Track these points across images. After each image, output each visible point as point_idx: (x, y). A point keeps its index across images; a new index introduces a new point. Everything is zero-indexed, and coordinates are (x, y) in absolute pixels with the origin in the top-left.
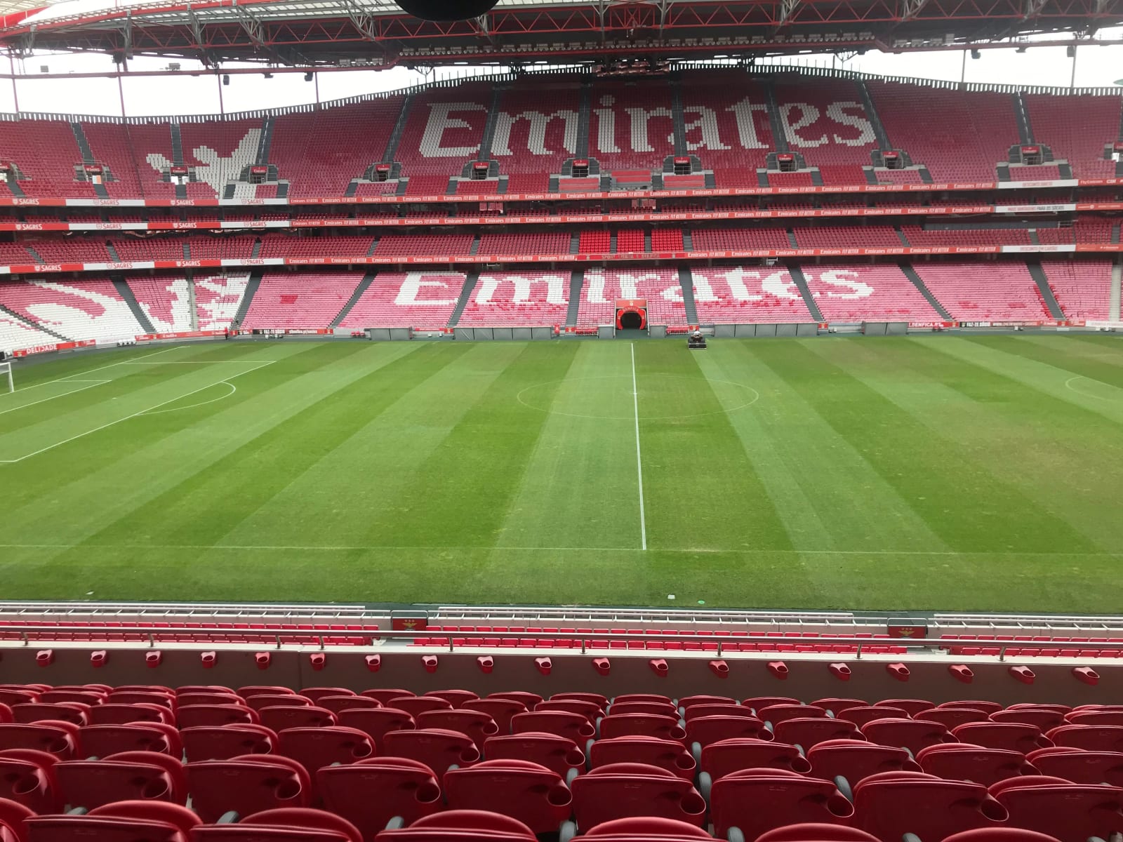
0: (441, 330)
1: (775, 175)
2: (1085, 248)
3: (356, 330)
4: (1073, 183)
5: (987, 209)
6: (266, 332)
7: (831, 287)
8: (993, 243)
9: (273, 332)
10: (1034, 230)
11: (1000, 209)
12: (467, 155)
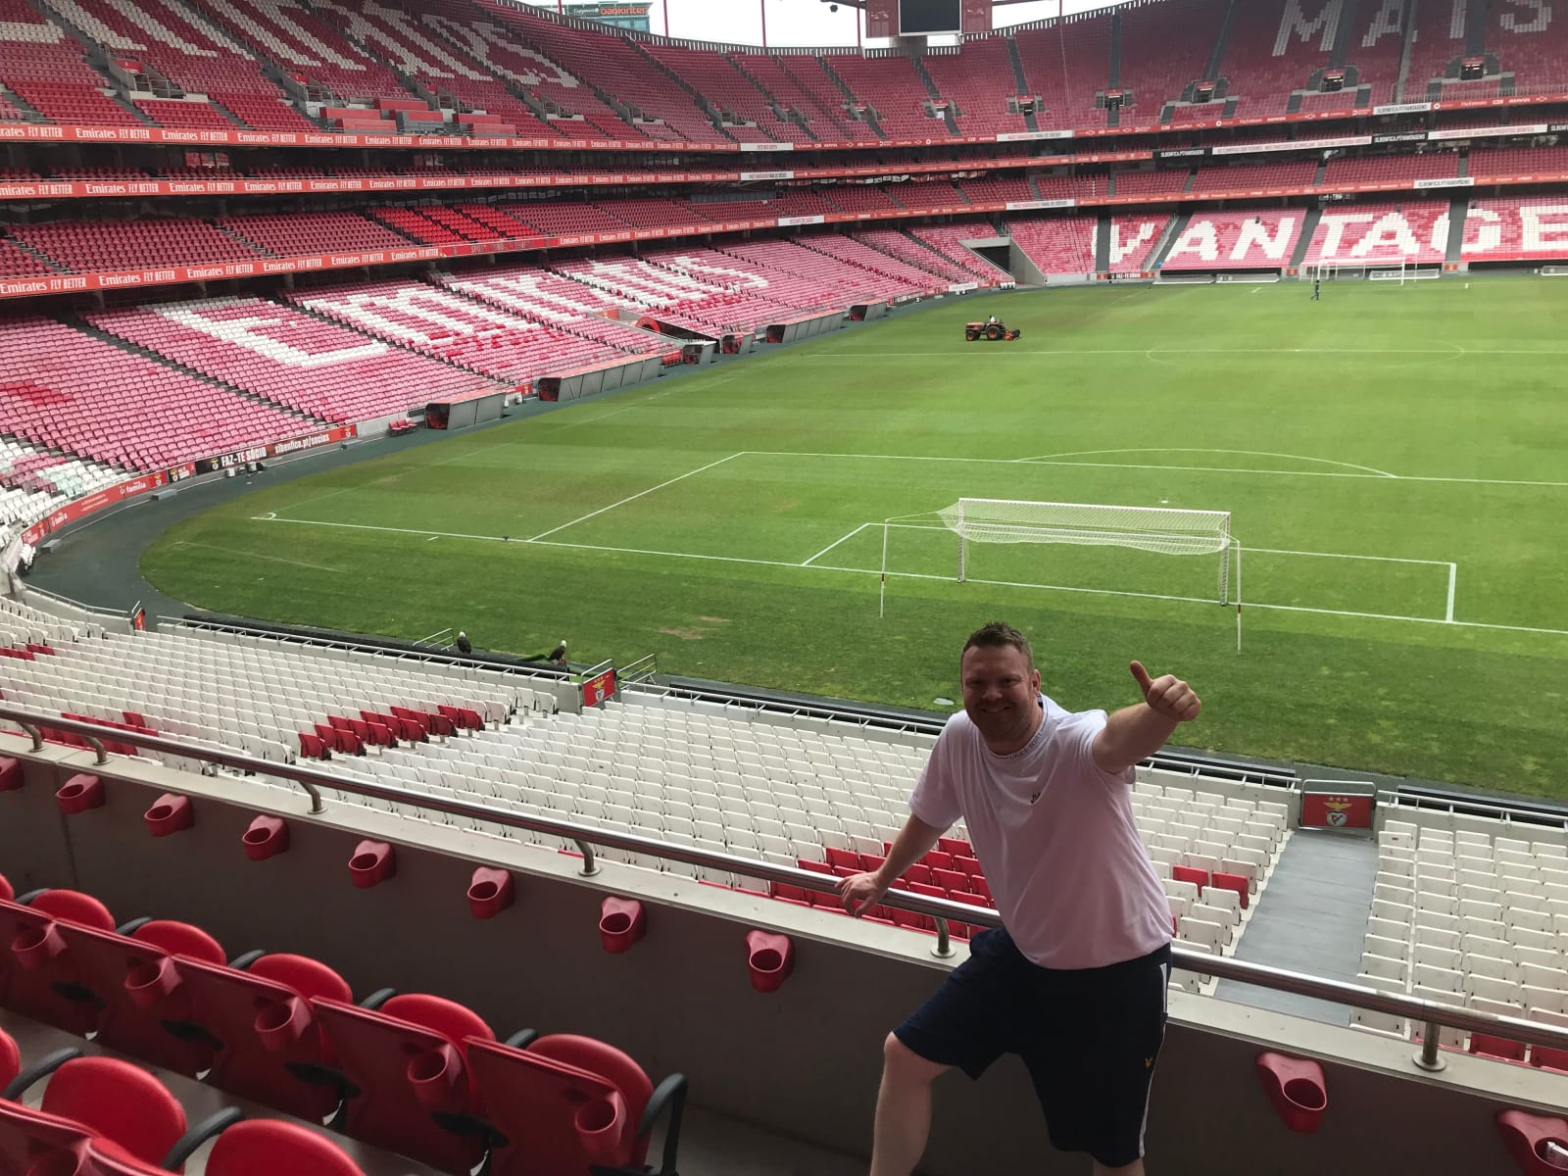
0: (518, 390)
1: (556, 121)
2: (833, 218)
3: (393, 419)
4: (788, 147)
5: (733, 176)
6: (227, 461)
7: (724, 277)
8: (769, 217)
9: (241, 458)
10: (765, 202)
11: (745, 176)
12: (57, 42)
